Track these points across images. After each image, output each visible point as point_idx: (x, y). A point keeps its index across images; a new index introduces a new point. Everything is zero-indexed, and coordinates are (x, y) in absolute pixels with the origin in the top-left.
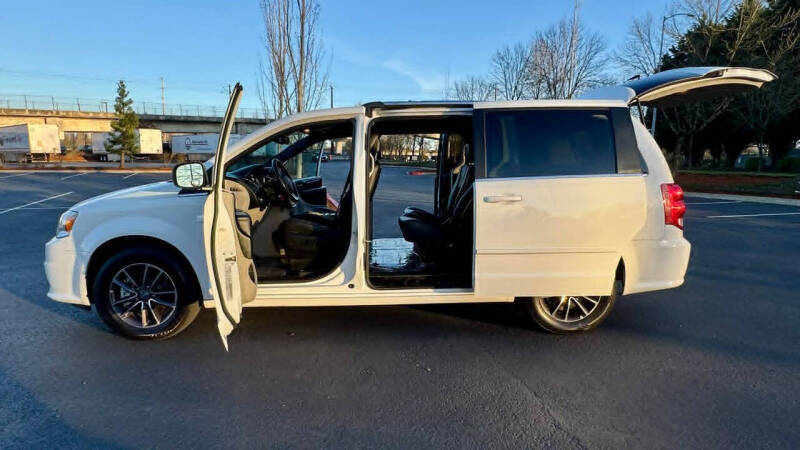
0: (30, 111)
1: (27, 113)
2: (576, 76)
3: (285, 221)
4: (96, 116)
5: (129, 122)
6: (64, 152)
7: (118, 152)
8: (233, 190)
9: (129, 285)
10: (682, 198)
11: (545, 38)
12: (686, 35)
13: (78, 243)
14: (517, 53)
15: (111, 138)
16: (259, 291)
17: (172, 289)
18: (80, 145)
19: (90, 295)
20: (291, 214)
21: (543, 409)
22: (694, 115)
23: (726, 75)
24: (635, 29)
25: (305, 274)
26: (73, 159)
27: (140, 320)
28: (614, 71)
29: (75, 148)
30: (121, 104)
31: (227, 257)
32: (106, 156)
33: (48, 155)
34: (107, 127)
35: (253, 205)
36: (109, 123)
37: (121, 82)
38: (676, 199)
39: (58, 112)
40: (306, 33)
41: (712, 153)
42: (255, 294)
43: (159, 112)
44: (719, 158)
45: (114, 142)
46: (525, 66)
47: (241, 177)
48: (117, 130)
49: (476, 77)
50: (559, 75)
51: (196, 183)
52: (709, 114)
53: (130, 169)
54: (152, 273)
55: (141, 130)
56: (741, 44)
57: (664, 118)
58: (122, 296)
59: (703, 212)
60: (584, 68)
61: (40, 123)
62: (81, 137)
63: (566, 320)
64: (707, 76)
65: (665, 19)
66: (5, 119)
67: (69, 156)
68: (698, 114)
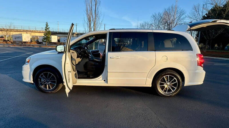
0: (23, 30)
1: (22, 31)
2: (176, 22)
3: (87, 62)
4: (40, 32)
5: (49, 34)
6: (31, 41)
7: (45, 42)
8: (72, 53)
9: (44, 78)
10: (203, 58)
11: (167, 11)
12: (211, 10)
13: (30, 66)
14: (158, 15)
15: (44, 38)
16: (78, 81)
17: (55, 80)
18: (36, 40)
19: (33, 81)
20: (89, 60)
21: (157, 118)
22: (212, 34)
23: (218, 22)
24: (194, 8)
25: (92, 77)
26: (34, 43)
27: (46, 87)
28: (188, 20)
29: (34, 40)
30: (47, 28)
31: (68, 71)
32: (42, 43)
33: (27, 42)
34: (43, 35)
35: (78, 57)
36: (43, 33)
37: (47, 23)
38: (201, 59)
39: (30, 31)
40: (97, 9)
41: (218, 45)
42: (77, 82)
43: (57, 31)
44: (220, 46)
45: (44, 39)
46: (161, 19)
47: (75, 49)
48: (45, 36)
49: (146, 22)
50: (171, 21)
51: (62, 51)
52: (216, 34)
53: (49, 46)
54: (50, 75)
55: (52, 36)
56: (227, 13)
57: (203, 34)
58: (42, 81)
59: (213, 63)
60: (179, 19)
61: (25, 33)
62: (36, 37)
63: (166, 93)
64: (212, 22)
65: (204, 5)
66: (16, 32)
67: (33, 42)
68: (213, 33)
